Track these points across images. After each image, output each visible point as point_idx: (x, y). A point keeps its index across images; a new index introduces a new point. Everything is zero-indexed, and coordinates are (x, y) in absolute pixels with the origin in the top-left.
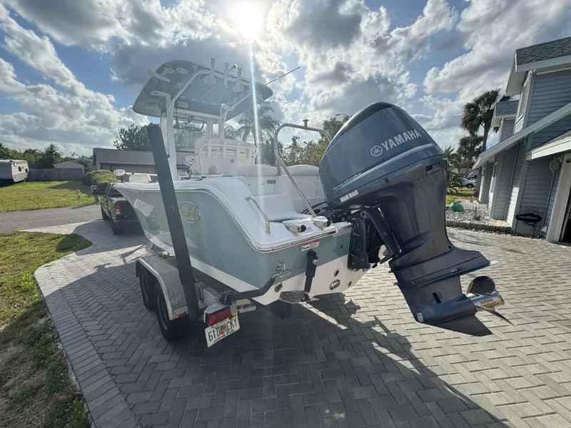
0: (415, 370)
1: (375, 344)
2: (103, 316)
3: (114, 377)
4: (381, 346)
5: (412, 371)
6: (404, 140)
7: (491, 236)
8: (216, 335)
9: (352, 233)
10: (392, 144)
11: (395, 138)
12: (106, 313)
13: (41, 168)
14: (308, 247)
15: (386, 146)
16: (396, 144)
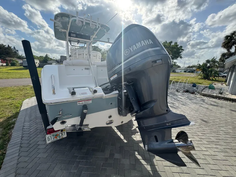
0: (151, 172)
1: (136, 153)
2: (33, 121)
3: (20, 148)
4: (139, 154)
5: (149, 172)
6: (141, 45)
7: (226, 103)
8: (52, 139)
9: (118, 97)
10: (135, 48)
11: (137, 44)
12: (35, 120)
13: (43, 63)
14: (82, 103)
15: (131, 49)
16: (137, 48)
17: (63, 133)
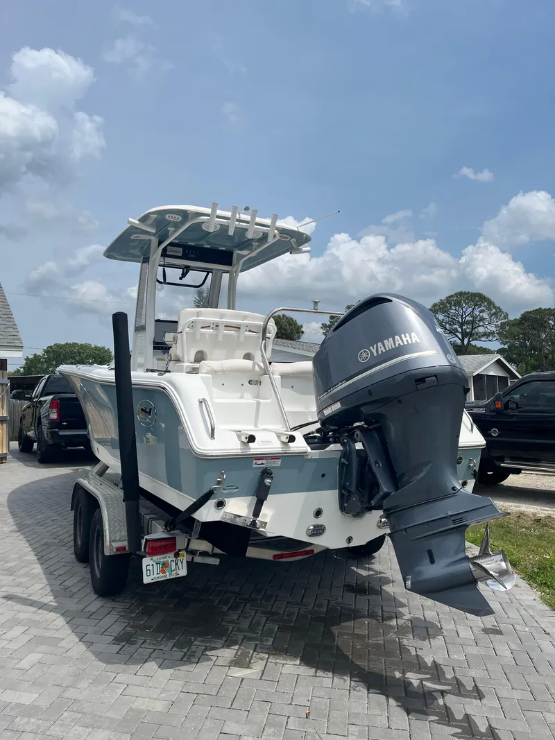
6: (395, 345)
8: (155, 573)
9: (340, 460)
10: (381, 349)
14: (262, 464)
15: (374, 351)
16: (385, 349)
17: (179, 563)
